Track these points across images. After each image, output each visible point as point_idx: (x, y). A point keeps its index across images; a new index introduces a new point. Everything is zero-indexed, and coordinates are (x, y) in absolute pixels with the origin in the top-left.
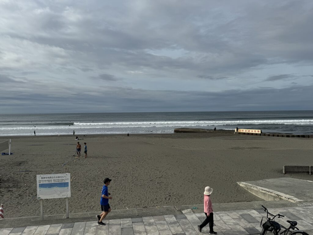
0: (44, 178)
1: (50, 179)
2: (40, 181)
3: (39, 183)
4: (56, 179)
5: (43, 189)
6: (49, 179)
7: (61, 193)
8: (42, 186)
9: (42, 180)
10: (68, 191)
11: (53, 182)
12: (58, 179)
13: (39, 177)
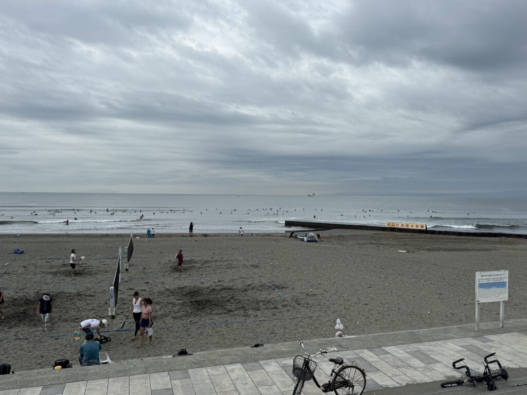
0: (484, 276)
1: (489, 277)
2: (480, 279)
3: (479, 282)
4: (495, 277)
5: (482, 290)
6: (487, 277)
7: (499, 295)
8: (481, 286)
9: (482, 278)
10: (506, 293)
11: (492, 282)
12: (497, 277)
13: (478, 275)
